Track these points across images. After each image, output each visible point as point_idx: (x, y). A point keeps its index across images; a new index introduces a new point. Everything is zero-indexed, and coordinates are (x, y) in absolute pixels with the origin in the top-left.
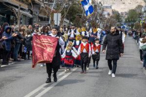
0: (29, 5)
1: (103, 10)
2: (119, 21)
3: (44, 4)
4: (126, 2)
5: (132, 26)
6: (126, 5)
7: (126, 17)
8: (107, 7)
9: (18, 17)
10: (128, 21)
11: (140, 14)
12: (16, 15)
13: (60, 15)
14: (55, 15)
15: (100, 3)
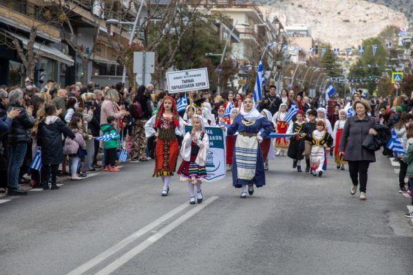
0: (63, 27)
1: (285, 42)
2: (332, 74)
3: (109, 24)
4: (351, 18)
5: (371, 87)
6: (352, 26)
7: (354, 60)
8: (296, 33)
9: (30, 63)
10: (357, 72)
11: (394, 53)
12: (24, 59)
14: (138, 56)
15: (276, 20)
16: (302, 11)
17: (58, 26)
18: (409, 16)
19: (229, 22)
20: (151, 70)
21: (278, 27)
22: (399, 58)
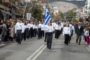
0: (10, 8)
1: (53, 11)
3: (19, 7)
4: (66, 6)
6: (66, 8)
7: (67, 15)
8: (55, 9)
9: (4, 15)
10: (68, 18)
11: (75, 13)
13: (30, 14)
14: (28, 14)
15: (51, 6)
16: (56, 5)
18: (78, 6)
19: (42, 7)
21: (51, 8)
22: (76, 15)
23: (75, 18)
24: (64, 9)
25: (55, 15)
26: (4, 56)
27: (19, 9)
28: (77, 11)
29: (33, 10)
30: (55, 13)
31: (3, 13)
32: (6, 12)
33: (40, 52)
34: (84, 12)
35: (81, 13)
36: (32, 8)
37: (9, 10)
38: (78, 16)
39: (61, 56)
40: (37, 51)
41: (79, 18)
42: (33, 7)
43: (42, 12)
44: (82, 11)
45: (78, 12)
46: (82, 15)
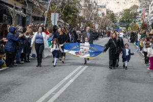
1: (98, 10)
2: (113, 22)
4: (120, 1)
5: (127, 27)
6: (120, 5)
7: (121, 17)
8: (101, 7)
9: (13, 16)
10: (122, 21)
11: (136, 14)
14: (53, 14)
15: (95, 2)
17: (23, 3)
18: (140, 1)
19: (79, 2)
20: (57, 20)
21: (95, 4)
22: (137, 16)
23: (135, 22)
24: (117, 6)
25: (101, 16)
26: (9, 86)
27: (38, 6)
28: (138, 10)
29: (62, 7)
30: (100, 13)
31: (12, 12)
32: (16, 10)
33: (71, 81)
34: (150, 11)
35: (146, 14)
36: (60, 4)
37: (22, 8)
38: (140, 19)
39: (106, 88)
40: (66, 79)
41: (142, 22)
42: (63, 4)
43: (78, 11)
44: (147, 10)
45: (140, 12)
46: (146, 17)
